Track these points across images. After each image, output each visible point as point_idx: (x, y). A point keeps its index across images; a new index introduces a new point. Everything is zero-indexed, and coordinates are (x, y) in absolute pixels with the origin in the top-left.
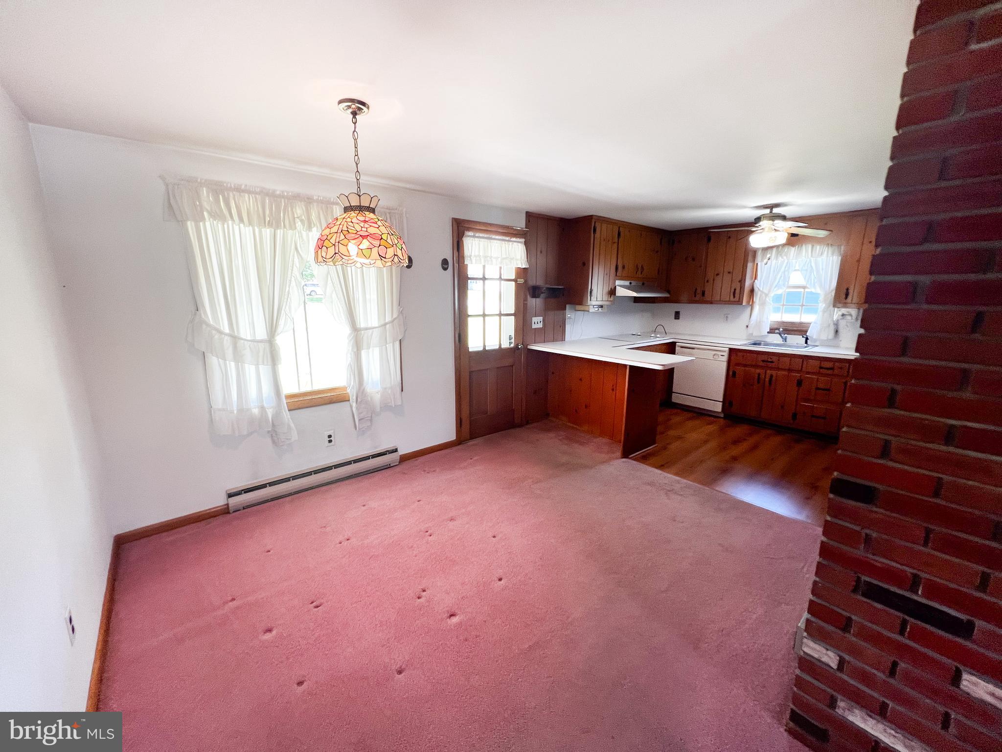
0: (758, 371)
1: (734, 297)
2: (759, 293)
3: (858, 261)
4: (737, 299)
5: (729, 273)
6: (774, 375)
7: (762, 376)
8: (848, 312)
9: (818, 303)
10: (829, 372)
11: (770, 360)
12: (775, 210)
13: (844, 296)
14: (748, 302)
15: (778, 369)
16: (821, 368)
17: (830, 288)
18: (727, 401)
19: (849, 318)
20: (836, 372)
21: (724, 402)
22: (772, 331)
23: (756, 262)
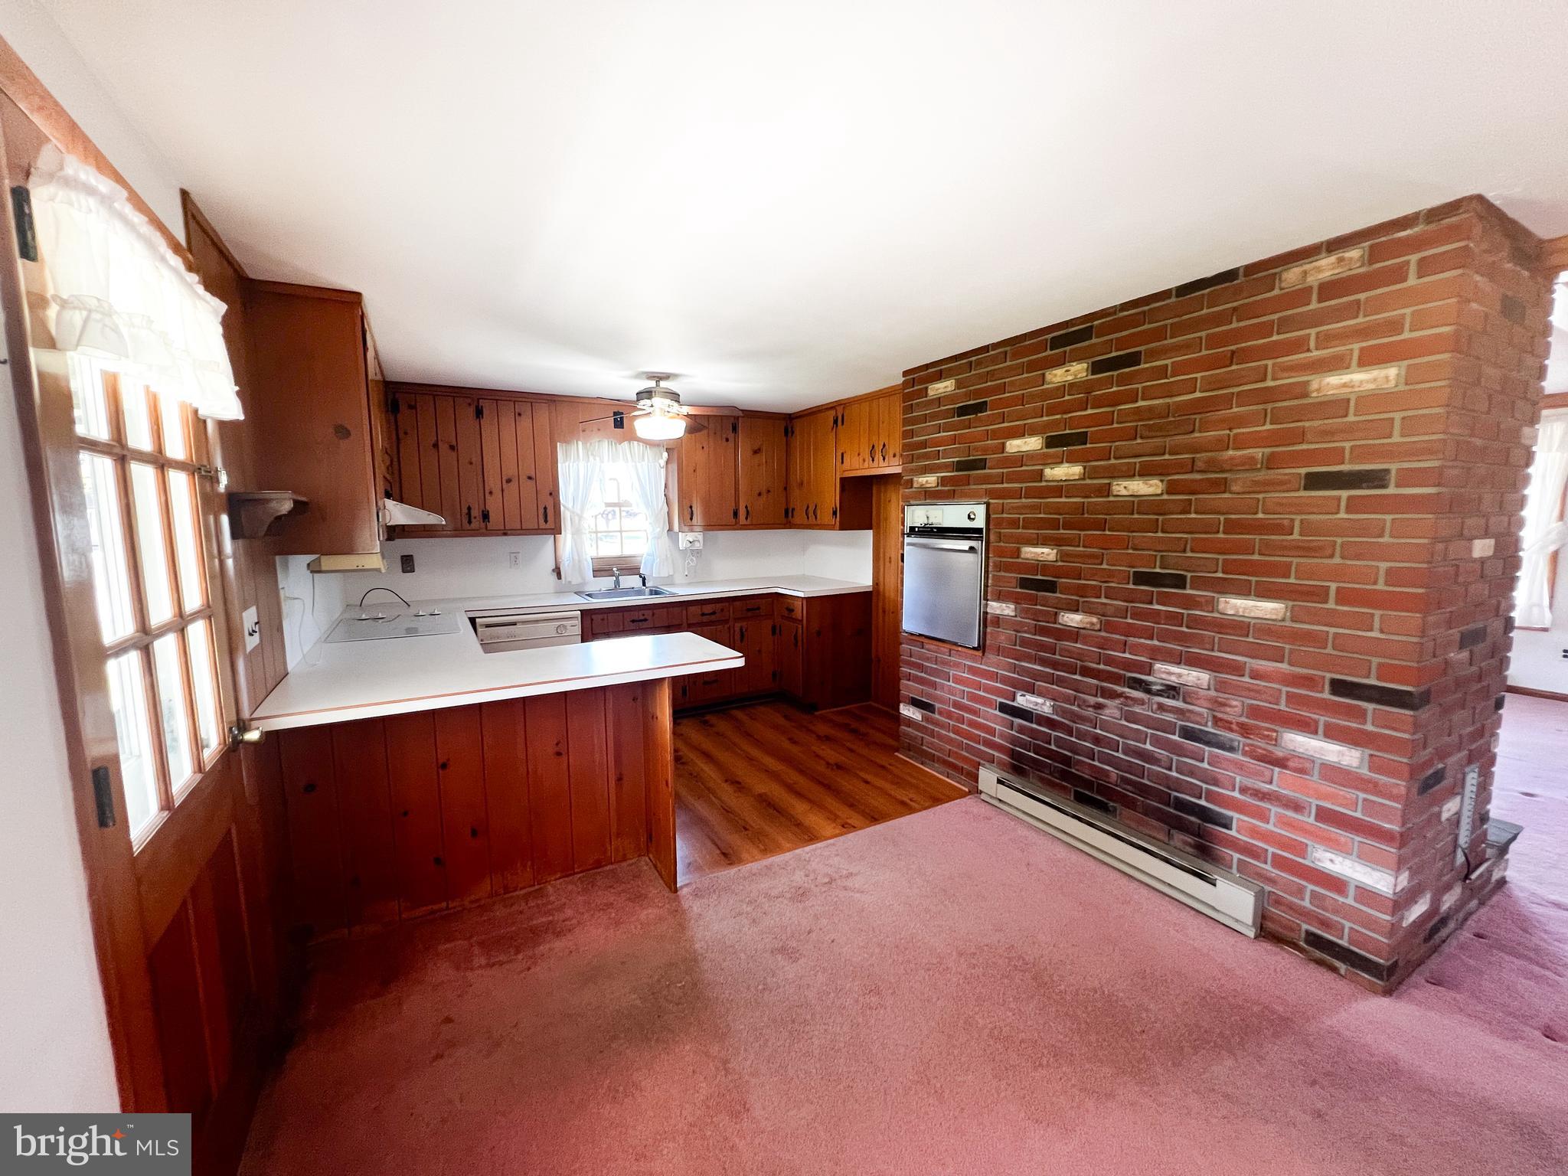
1: (546, 521)
2: (568, 513)
3: (695, 471)
4: (550, 524)
5: (529, 478)
8: (695, 537)
12: (663, 384)
13: (690, 516)
16: (703, 615)
19: (697, 544)
22: (598, 572)
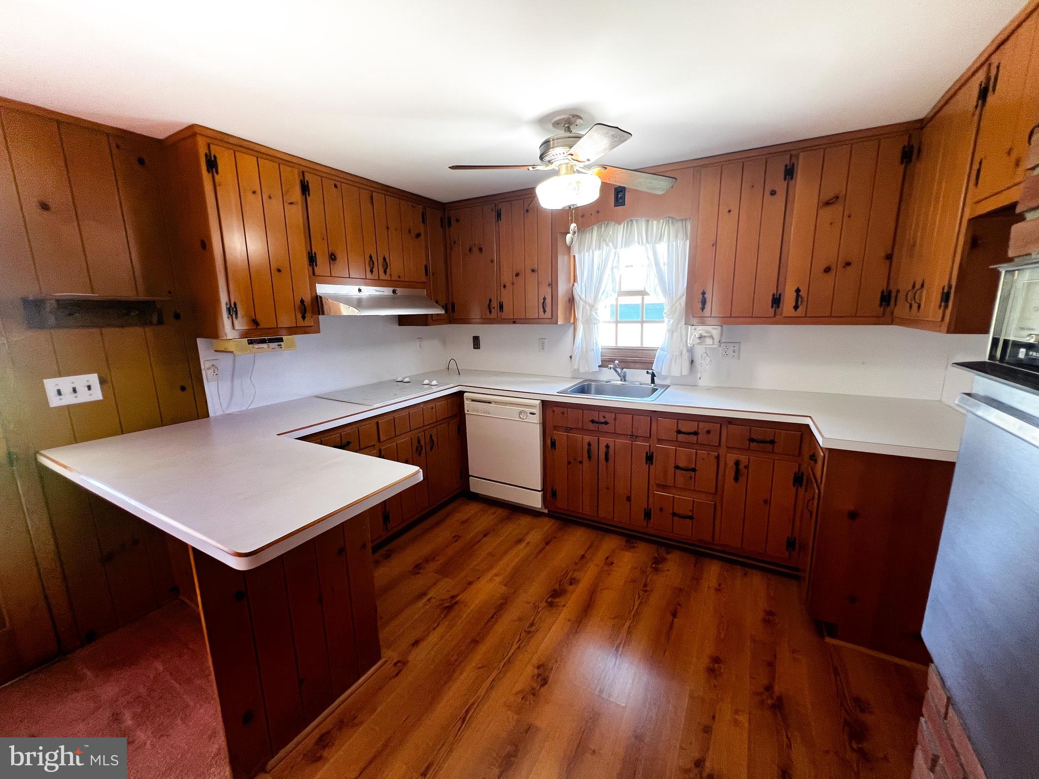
0: (587, 438)
1: (545, 311)
2: (582, 303)
3: (715, 244)
4: (548, 314)
5: (533, 271)
6: (611, 445)
7: (594, 447)
8: (707, 332)
9: (663, 318)
10: (693, 439)
11: (603, 420)
13: (700, 305)
14: (567, 319)
15: (615, 434)
16: (679, 432)
17: (677, 290)
18: (549, 491)
19: (709, 341)
20: (702, 438)
21: (544, 490)
22: (604, 364)
23: (572, 255)
